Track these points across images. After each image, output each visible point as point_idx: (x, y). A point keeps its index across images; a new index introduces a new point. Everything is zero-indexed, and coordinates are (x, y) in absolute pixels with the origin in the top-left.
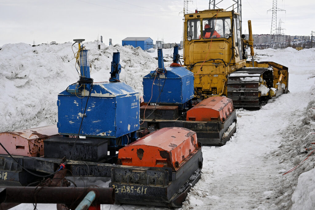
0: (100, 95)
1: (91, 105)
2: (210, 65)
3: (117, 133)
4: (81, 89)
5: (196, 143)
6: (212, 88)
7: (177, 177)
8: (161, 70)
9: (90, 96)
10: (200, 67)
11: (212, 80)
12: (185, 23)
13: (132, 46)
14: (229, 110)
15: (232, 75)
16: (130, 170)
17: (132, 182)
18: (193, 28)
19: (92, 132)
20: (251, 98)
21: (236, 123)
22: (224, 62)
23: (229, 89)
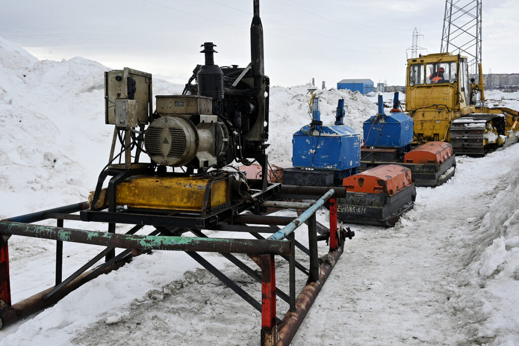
0: (328, 135)
1: (320, 143)
2: (433, 111)
3: (342, 166)
4: (312, 130)
5: (410, 178)
6: (434, 135)
7: (391, 202)
8: (381, 115)
9: (320, 136)
10: (423, 112)
11: (434, 126)
12: (407, 68)
13: (349, 90)
14: (447, 154)
15: (456, 121)
16: (353, 194)
17: (354, 204)
18: (416, 73)
19: (320, 165)
20: (475, 145)
21: (455, 167)
22: (448, 108)
23: (452, 136)
